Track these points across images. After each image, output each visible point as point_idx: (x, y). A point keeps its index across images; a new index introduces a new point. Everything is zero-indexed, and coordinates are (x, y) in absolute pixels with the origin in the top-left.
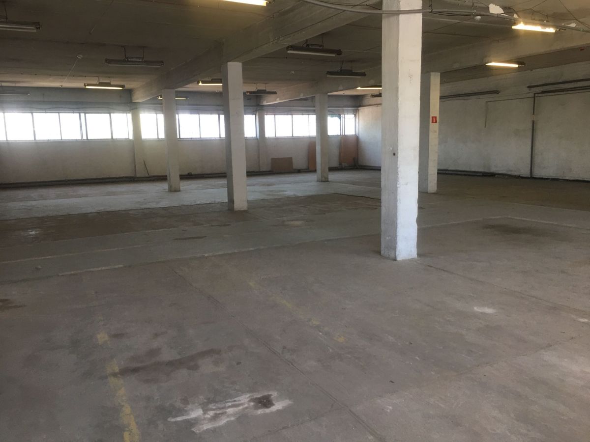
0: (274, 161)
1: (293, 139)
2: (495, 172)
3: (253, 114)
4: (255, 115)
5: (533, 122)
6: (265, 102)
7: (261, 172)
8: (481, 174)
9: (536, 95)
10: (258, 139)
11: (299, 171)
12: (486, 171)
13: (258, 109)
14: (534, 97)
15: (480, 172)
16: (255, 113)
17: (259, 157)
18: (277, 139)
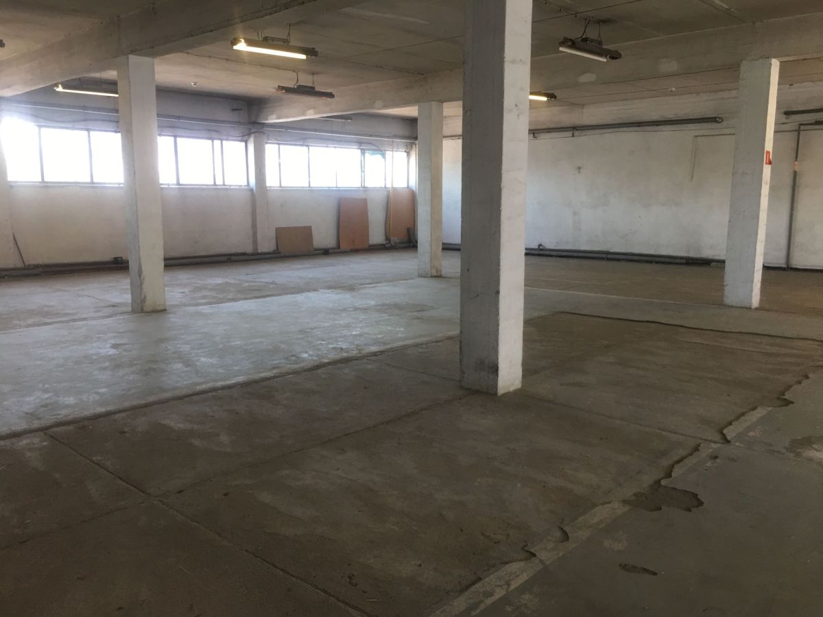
0: (281, 233)
1: (311, 191)
2: (710, 257)
3: (241, 141)
4: (246, 142)
5: (795, 173)
6: (274, 116)
7: (258, 254)
8: (684, 261)
9: (802, 127)
10: (252, 190)
11: (326, 252)
12: (692, 254)
13: (253, 131)
14: (799, 131)
15: (681, 258)
16: (245, 138)
17: (254, 226)
18: (283, 190)
